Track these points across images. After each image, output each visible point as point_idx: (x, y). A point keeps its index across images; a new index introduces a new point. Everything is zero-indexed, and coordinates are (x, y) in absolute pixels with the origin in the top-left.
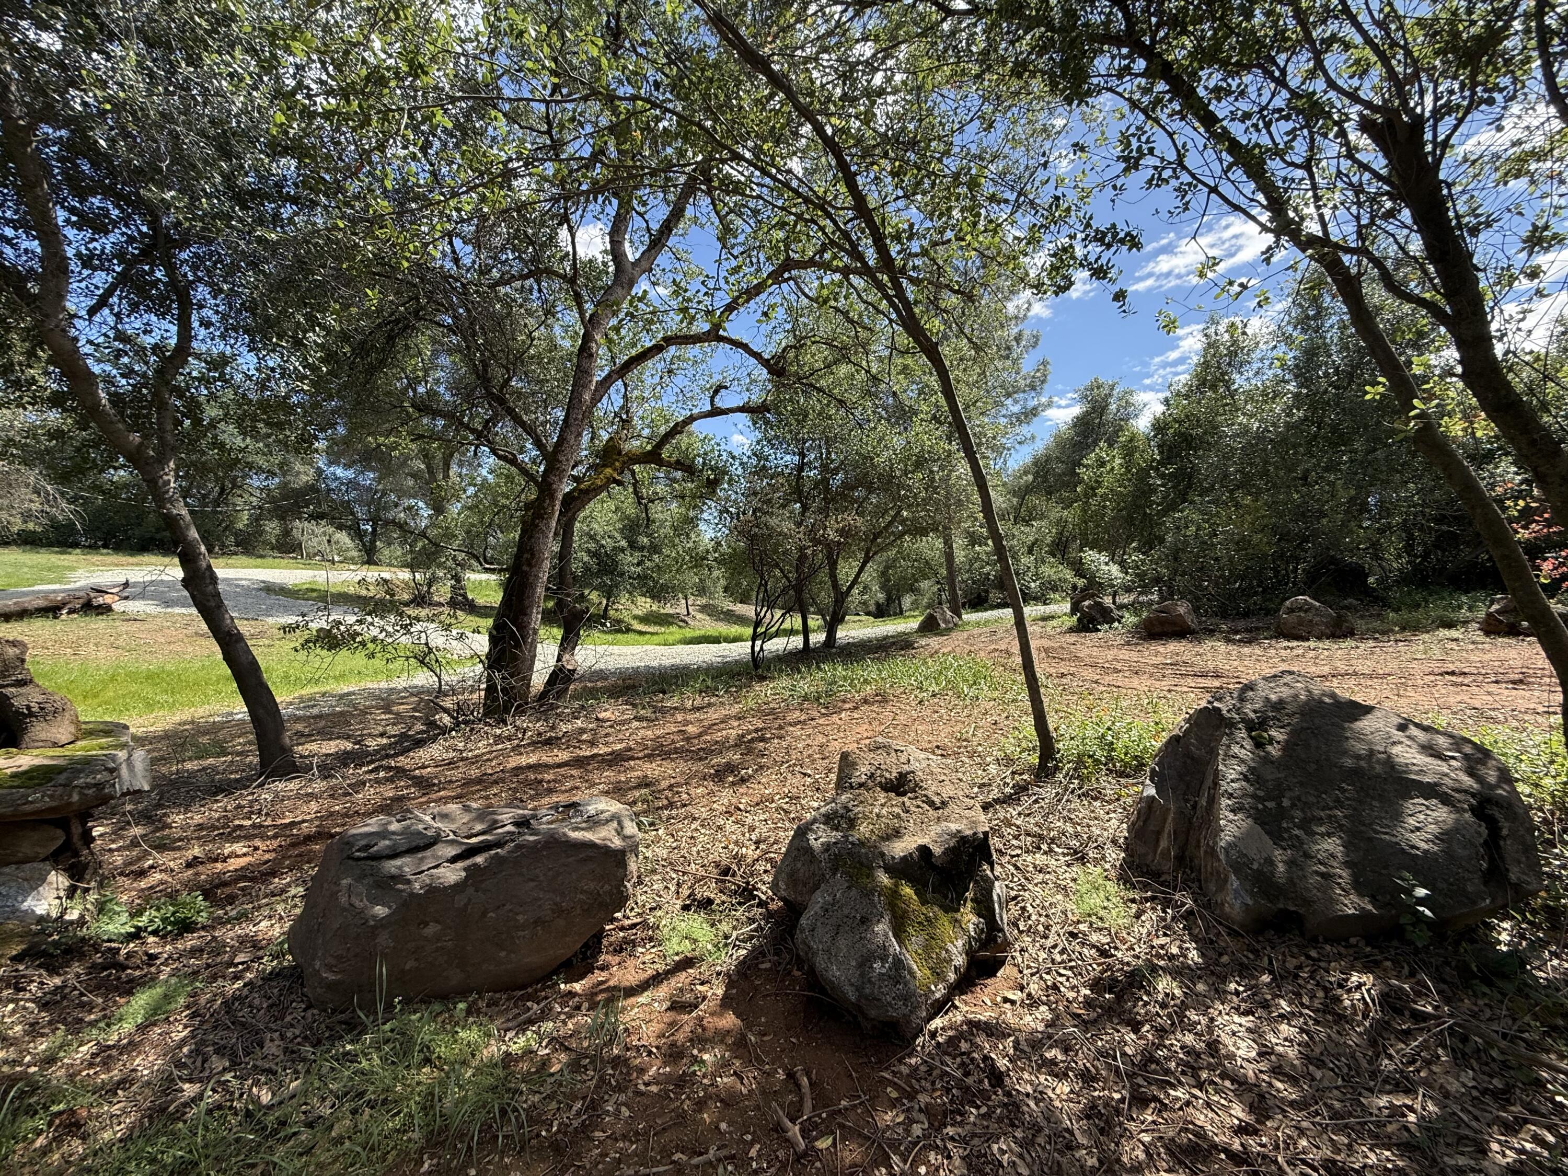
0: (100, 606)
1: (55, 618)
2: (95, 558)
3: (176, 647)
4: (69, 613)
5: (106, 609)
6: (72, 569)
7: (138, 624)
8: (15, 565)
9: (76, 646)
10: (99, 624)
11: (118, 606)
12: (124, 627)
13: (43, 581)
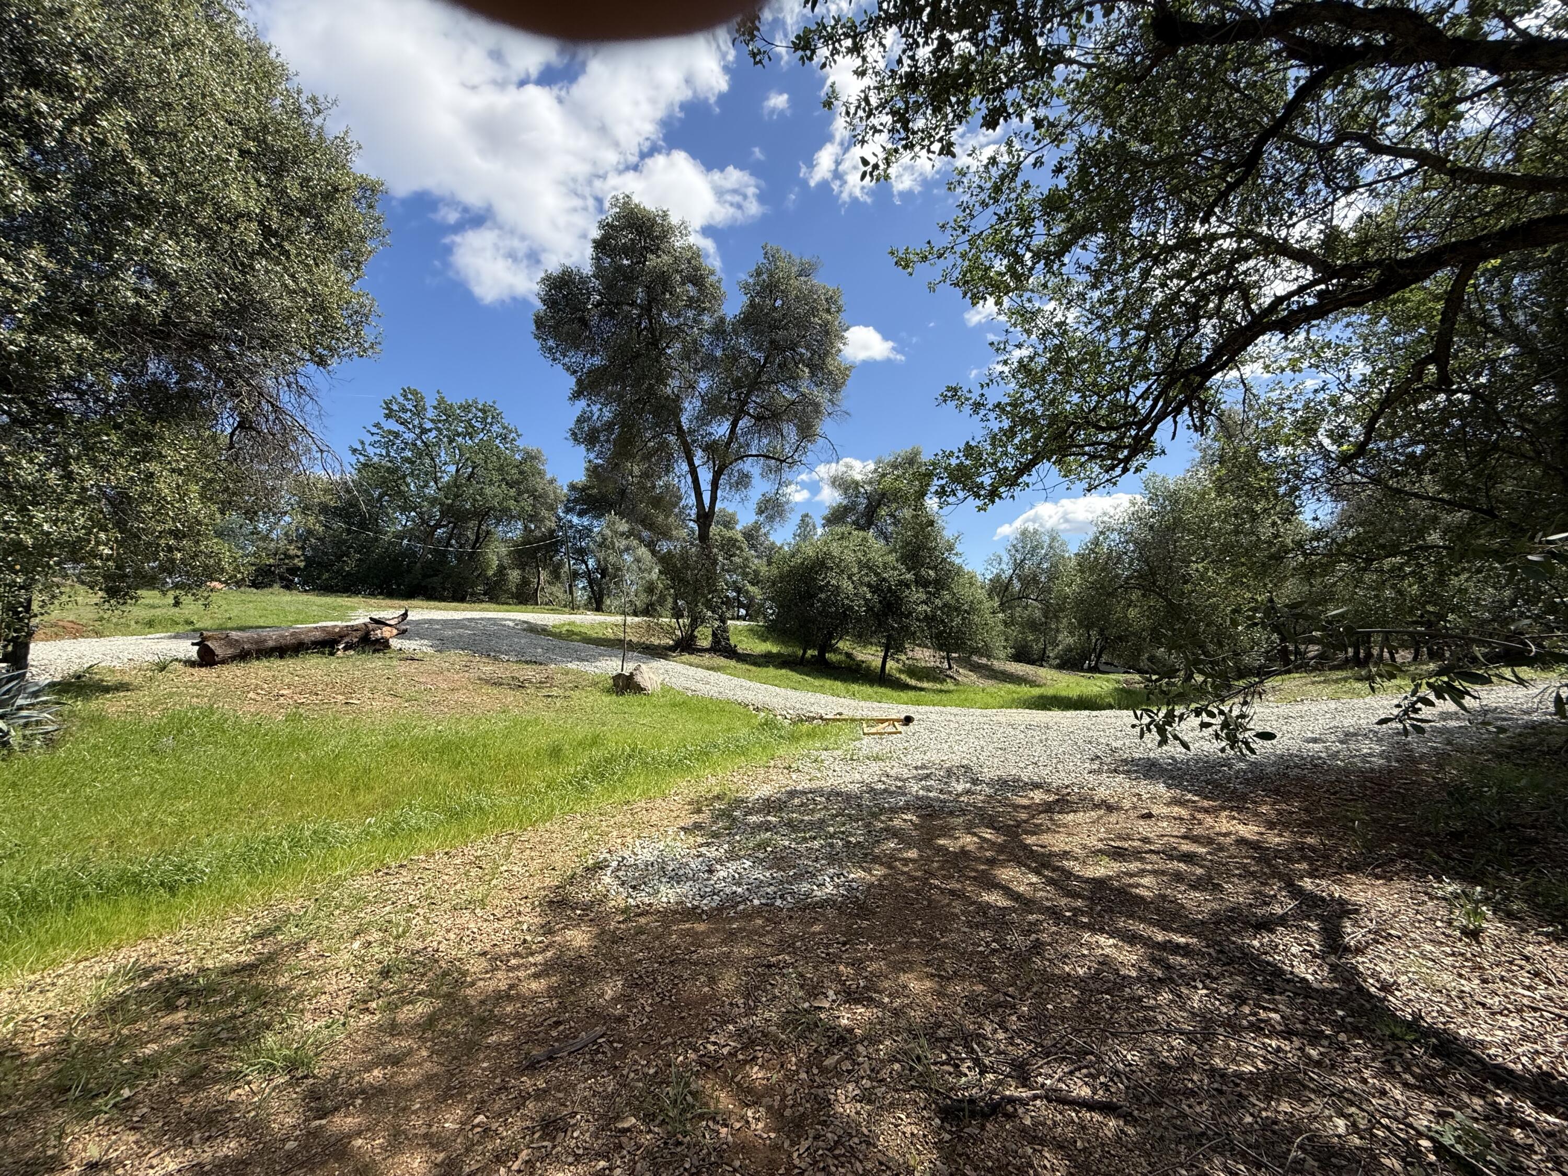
0: (377, 640)
1: (332, 654)
2: (372, 601)
3: (461, 696)
4: (345, 649)
5: (382, 645)
6: (354, 609)
7: (415, 664)
8: (305, 604)
9: (349, 690)
10: (375, 663)
11: (395, 643)
12: (403, 667)
13: (327, 618)
